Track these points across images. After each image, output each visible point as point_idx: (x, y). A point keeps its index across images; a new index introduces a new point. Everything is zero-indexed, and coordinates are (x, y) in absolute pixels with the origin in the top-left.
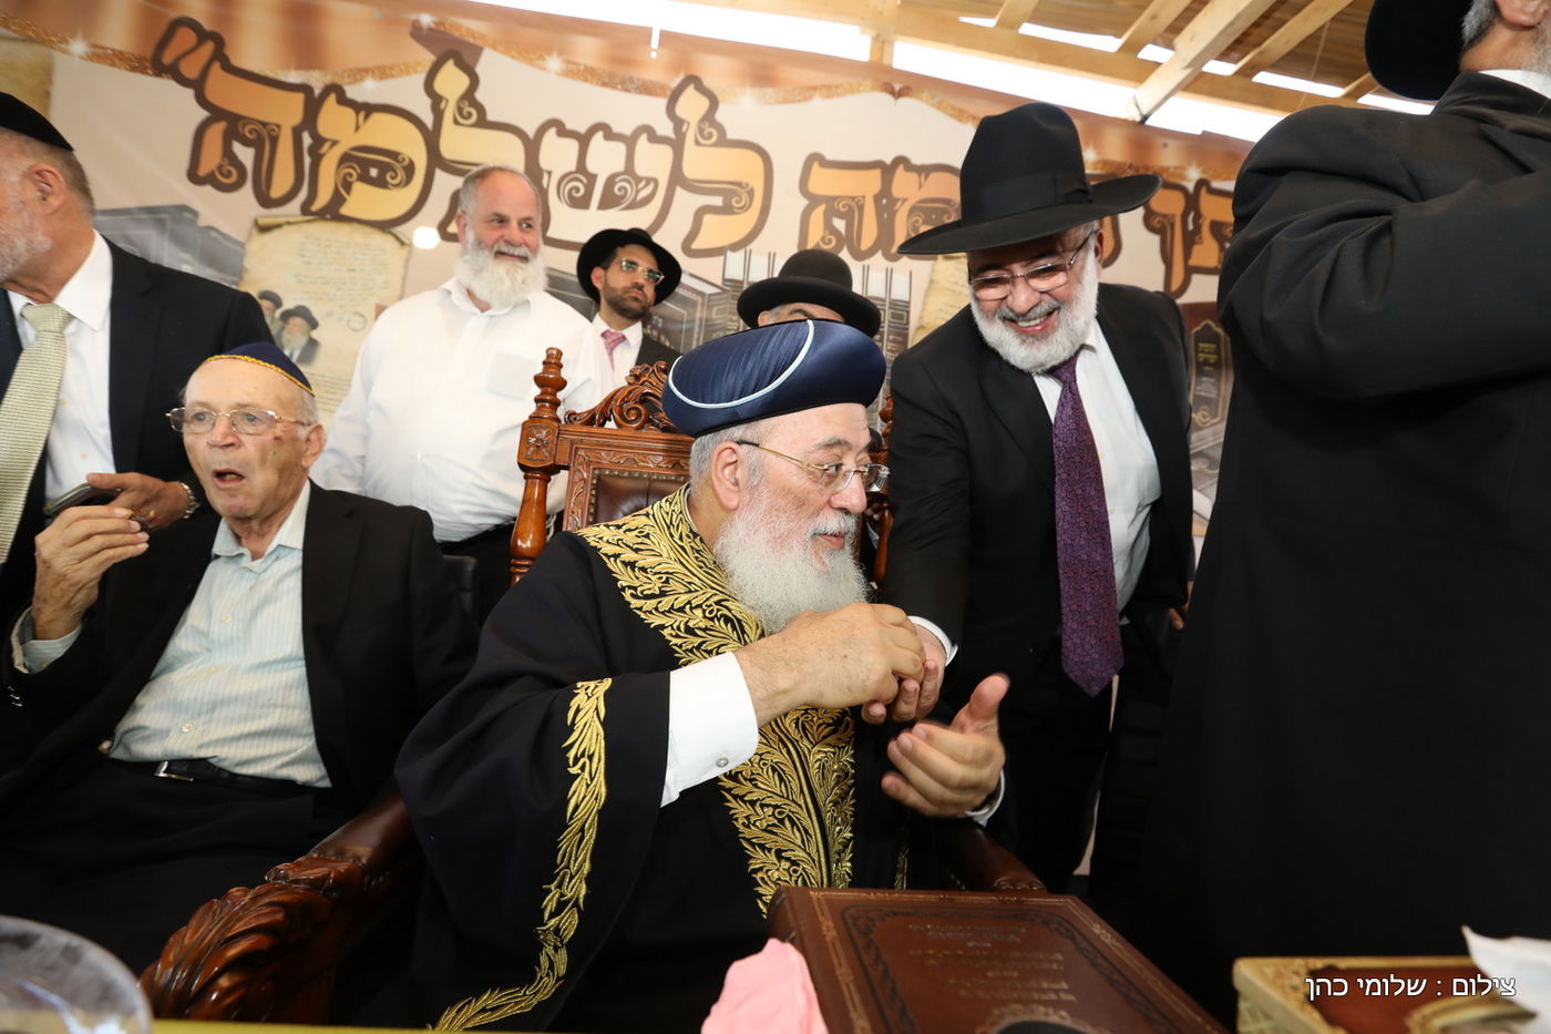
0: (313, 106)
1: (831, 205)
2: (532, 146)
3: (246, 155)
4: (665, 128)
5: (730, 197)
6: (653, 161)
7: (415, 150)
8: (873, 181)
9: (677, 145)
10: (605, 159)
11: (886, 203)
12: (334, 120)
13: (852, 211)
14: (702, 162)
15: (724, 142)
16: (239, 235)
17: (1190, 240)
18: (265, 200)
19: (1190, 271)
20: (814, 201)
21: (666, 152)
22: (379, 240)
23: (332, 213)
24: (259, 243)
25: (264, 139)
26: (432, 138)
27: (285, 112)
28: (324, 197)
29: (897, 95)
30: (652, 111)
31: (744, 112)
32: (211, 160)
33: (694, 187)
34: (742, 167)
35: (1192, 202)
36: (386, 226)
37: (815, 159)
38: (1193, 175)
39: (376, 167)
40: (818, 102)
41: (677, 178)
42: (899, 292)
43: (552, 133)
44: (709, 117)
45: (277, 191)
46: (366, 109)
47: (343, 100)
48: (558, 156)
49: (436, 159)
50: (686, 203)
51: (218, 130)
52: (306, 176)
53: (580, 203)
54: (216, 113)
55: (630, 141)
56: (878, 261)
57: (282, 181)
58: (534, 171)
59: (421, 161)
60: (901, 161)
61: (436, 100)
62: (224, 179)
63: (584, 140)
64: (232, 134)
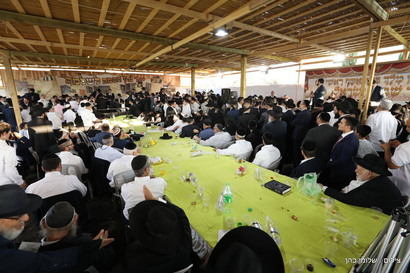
0: (72, 78)
1: (104, 81)
2: (86, 79)
3: (69, 82)
4: (93, 78)
5: (98, 81)
6: (93, 80)
7: (79, 80)
8: (106, 79)
9: (94, 78)
10: (90, 80)
11: (107, 80)
12: (74, 79)
13: (105, 81)
14: (96, 79)
15: (97, 78)
16: (70, 86)
17: (126, 80)
18: (71, 84)
19: (126, 82)
20: (103, 81)
21: (94, 79)
22: (78, 86)
23: (75, 84)
24: (71, 87)
25: (70, 81)
26: (80, 79)
27: (71, 79)
28: (74, 83)
29: (107, 74)
30: (92, 77)
31: (98, 76)
32: (67, 82)
33: (96, 81)
34: (99, 79)
35: (126, 78)
36: (78, 85)
37: (103, 78)
38: (126, 76)
39: (77, 82)
40: (102, 75)
41: (95, 80)
42: (109, 85)
43: (87, 79)
44: (96, 76)
45: (71, 83)
46: (75, 78)
47: (74, 78)
48: (88, 80)
49: (80, 81)
50: (96, 82)
51: (67, 80)
52: (73, 83)
53: (90, 82)
54: (66, 79)
55: (92, 79)
56: (107, 84)
57: (72, 83)
58: (86, 81)
59: (79, 81)
60: (108, 78)
61: (79, 77)
62: (68, 83)
63: (89, 79)
64: (68, 81)
